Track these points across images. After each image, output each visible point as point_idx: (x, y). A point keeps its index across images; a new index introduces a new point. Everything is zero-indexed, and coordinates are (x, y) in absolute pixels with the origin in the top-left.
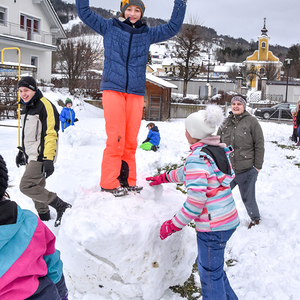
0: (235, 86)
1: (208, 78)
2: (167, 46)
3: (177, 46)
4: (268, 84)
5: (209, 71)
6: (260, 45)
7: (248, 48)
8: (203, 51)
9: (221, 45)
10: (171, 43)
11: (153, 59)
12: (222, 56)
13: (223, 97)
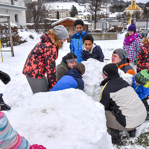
0: (120, 23)
1: (107, 20)
2: (85, 6)
3: (90, 6)
4: (137, 21)
5: (107, 17)
6: (132, 3)
7: (125, 5)
8: (103, 8)
9: (112, 4)
10: (87, 5)
11: (79, 13)
12: (113, 10)
13: (115, 28)
